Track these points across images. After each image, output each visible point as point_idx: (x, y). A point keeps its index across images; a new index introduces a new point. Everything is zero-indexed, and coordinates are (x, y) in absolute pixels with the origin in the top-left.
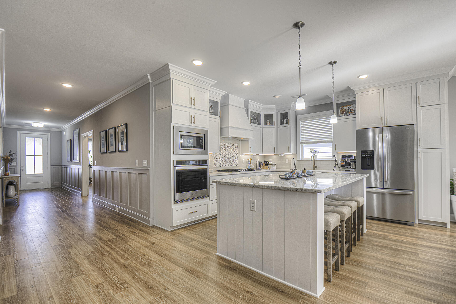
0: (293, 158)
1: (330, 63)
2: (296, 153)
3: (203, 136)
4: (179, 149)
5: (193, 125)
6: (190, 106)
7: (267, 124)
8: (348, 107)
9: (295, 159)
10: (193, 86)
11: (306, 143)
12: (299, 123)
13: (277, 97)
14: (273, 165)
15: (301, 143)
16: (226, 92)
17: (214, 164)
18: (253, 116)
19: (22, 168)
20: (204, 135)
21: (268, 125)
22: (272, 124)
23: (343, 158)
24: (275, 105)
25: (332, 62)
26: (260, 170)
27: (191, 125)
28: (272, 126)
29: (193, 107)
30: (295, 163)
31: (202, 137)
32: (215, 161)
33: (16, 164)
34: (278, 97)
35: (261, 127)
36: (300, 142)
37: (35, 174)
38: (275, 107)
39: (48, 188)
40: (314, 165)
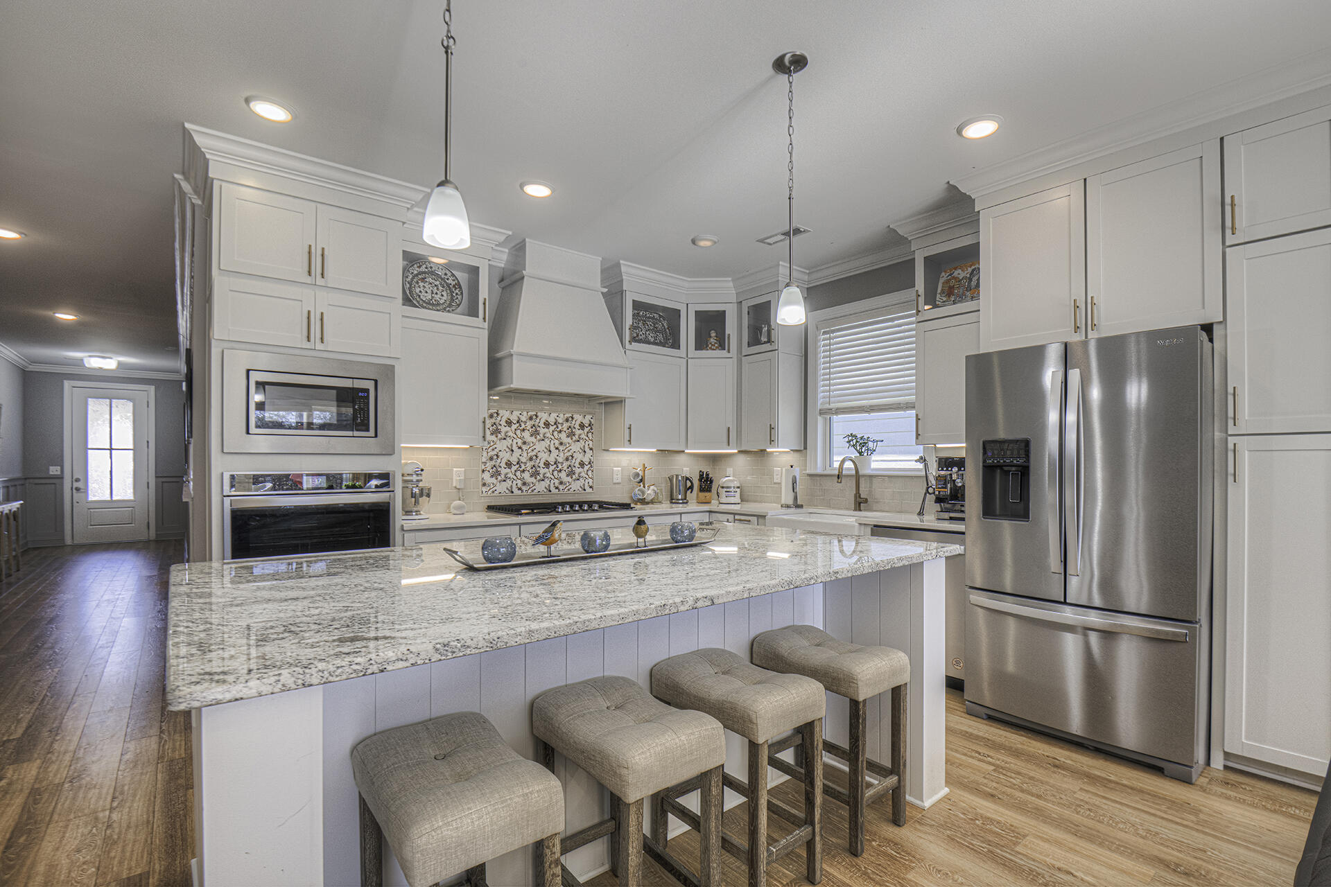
0: (792, 467)
1: (780, 65)
2: (805, 448)
3: (369, 385)
4: (248, 433)
5: (319, 346)
6: (308, 280)
7: (707, 346)
8: (970, 270)
9: (797, 472)
10: (319, 205)
11: (839, 411)
12: (816, 341)
13: (702, 243)
14: (728, 487)
15: (822, 412)
16: (510, 233)
17: (484, 485)
18: (656, 319)
19: (76, 485)
20: (376, 381)
21: (711, 348)
22: (722, 345)
23: (942, 470)
24: (730, 279)
25: (783, 57)
26: (681, 505)
27: (308, 345)
28: (724, 353)
29: (320, 281)
30: (794, 482)
31: (367, 391)
32: (487, 476)
33: (59, 473)
34: (708, 244)
35: (684, 356)
36: (819, 407)
37: (112, 501)
38: (731, 284)
39: (149, 541)
40: (858, 495)
